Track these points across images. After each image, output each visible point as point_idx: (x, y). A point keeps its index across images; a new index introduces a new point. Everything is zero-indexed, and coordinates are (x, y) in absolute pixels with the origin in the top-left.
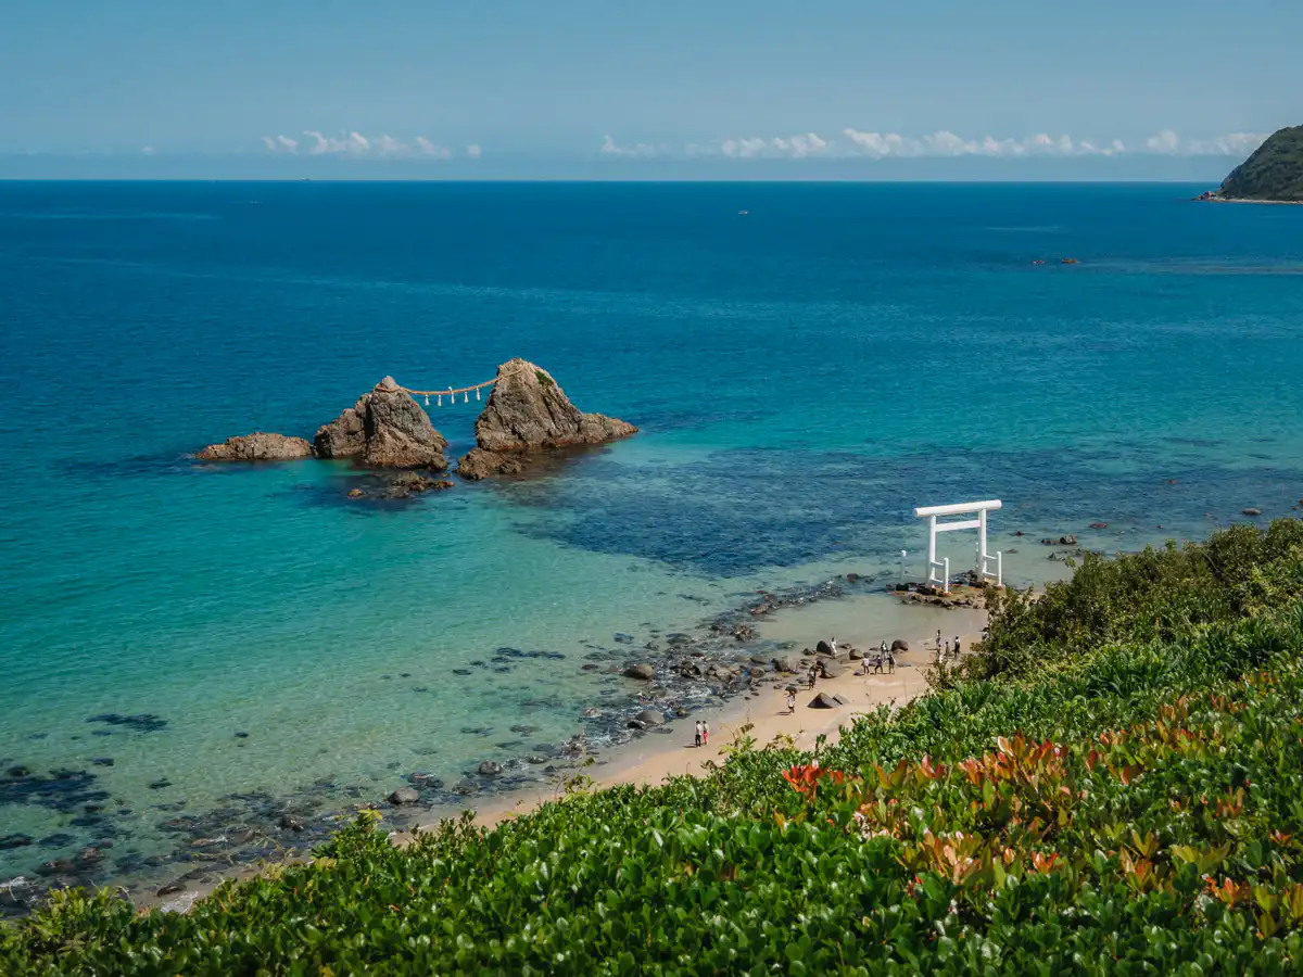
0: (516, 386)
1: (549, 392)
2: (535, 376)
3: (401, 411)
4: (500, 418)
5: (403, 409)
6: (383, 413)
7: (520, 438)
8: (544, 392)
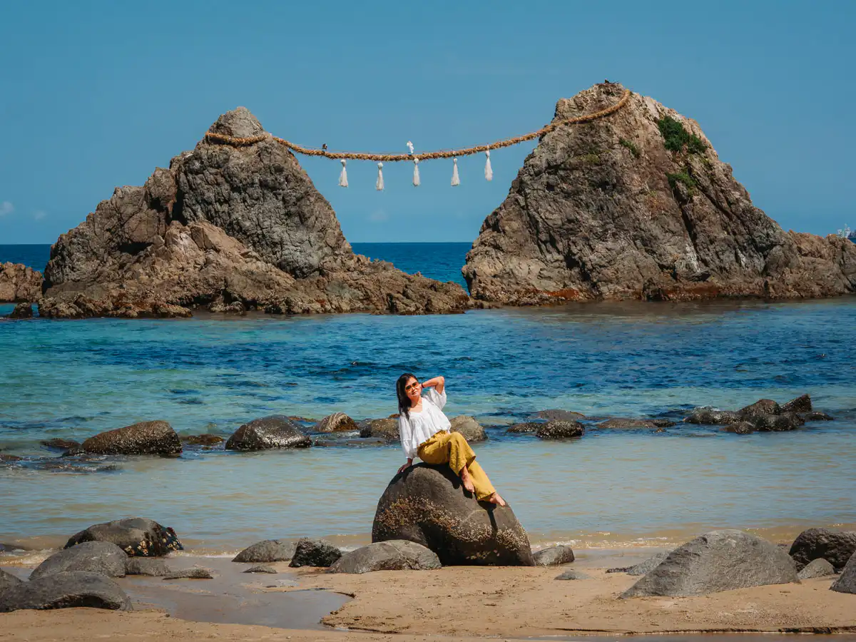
0: (593, 148)
1: (689, 169)
2: (654, 128)
3: (257, 191)
4: (533, 223)
5: (263, 185)
6: (210, 195)
7: (585, 276)
8: (677, 169)
